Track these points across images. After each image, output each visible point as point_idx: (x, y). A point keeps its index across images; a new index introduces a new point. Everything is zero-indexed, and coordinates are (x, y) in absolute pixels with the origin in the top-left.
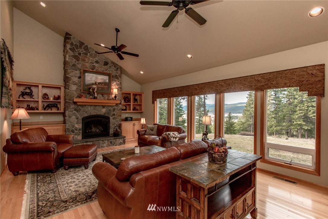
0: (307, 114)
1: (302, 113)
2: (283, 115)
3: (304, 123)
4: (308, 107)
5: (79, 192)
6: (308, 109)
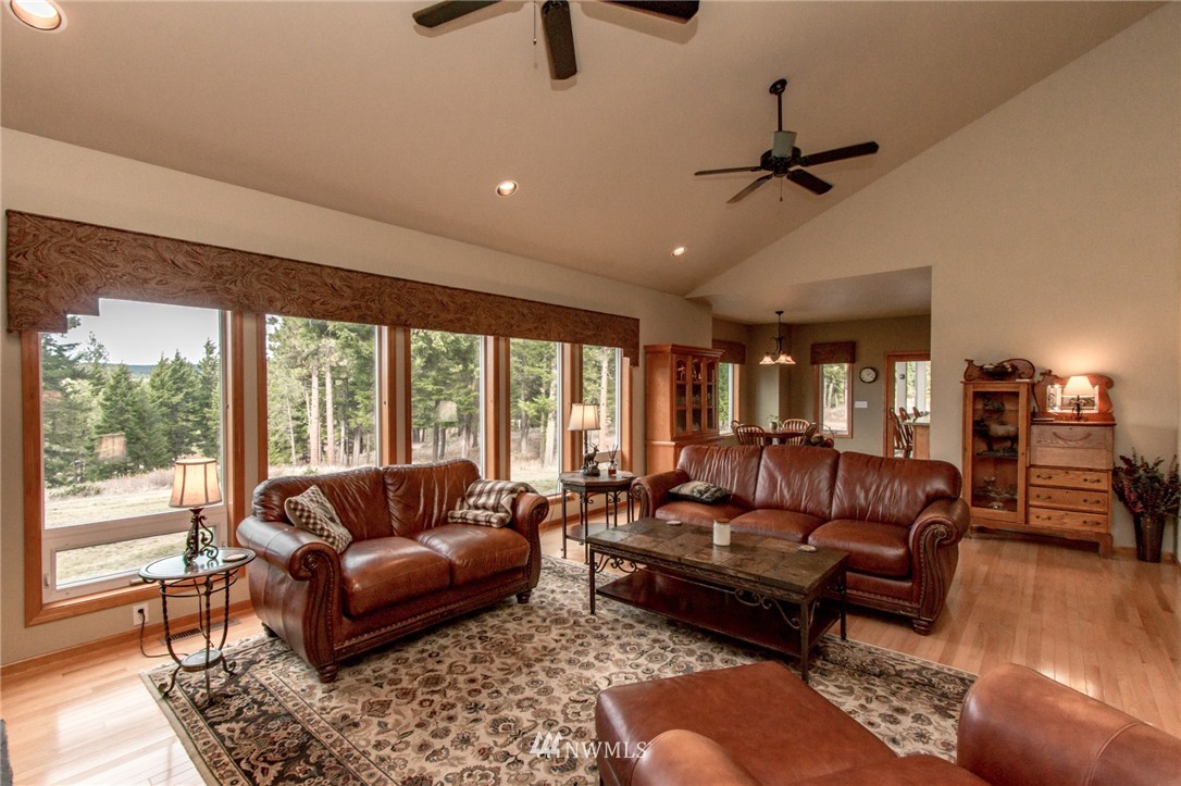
5: (937, 702)
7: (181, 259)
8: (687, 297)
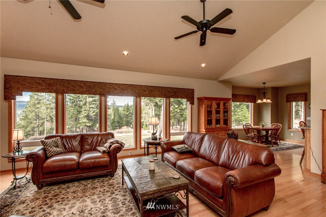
0: (89, 113)
1: (86, 113)
2: (71, 116)
3: (88, 121)
4: (90, 108)
6: (90, 110)
7: (41, 82)
8: (219, 80)
